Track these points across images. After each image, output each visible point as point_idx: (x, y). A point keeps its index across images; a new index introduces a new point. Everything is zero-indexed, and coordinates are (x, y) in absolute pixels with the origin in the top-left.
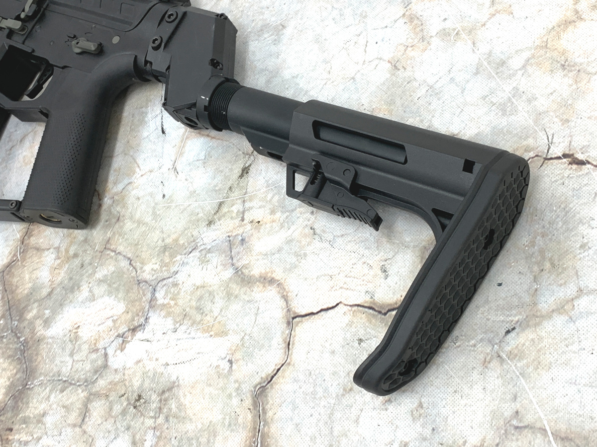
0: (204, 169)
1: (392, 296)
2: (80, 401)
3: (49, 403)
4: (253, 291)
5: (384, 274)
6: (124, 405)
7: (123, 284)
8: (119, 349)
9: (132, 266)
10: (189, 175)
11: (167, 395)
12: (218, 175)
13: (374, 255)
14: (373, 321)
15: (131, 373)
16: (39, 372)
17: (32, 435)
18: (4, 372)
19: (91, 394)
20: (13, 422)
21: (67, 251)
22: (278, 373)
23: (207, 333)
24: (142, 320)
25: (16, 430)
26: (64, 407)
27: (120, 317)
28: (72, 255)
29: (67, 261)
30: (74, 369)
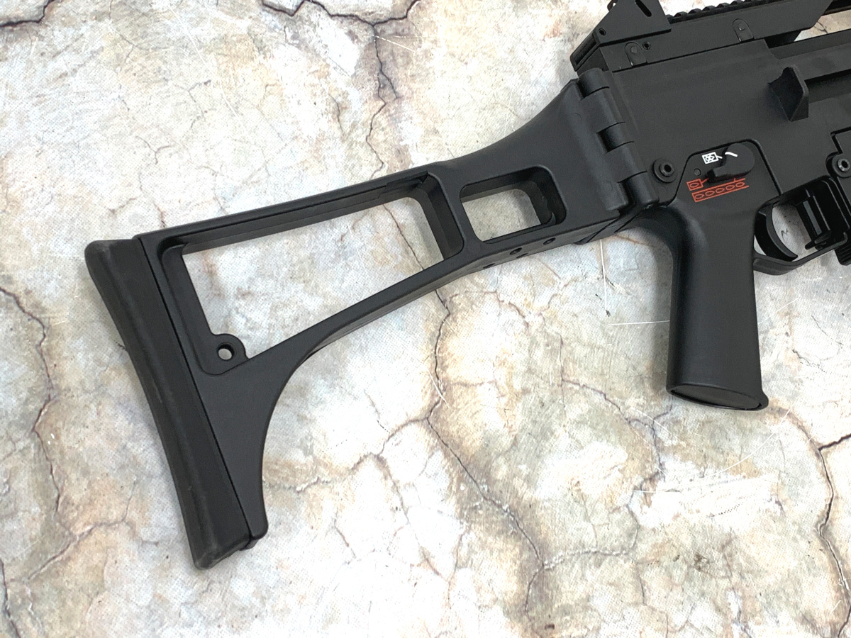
2: (627, 574)
3: (588, 583)
4: (766, 423)
6: (684, 570)
7: (609, 424)
8: (644, 504)
9: (610, 401)
11: (728, 549)
15: (673, 531)
16: (553, 546)
17: (586, 627)
18: (502, 554)
19: (637, 563)
20: (550, 616)
21: (509, 385)
22: (831, 509)
24: (656, 467)
25: (559, 626)
26: (611, 584)
27: (627, 466)
28: (521, 391)
29: (517, 400)
30: (600, 536)
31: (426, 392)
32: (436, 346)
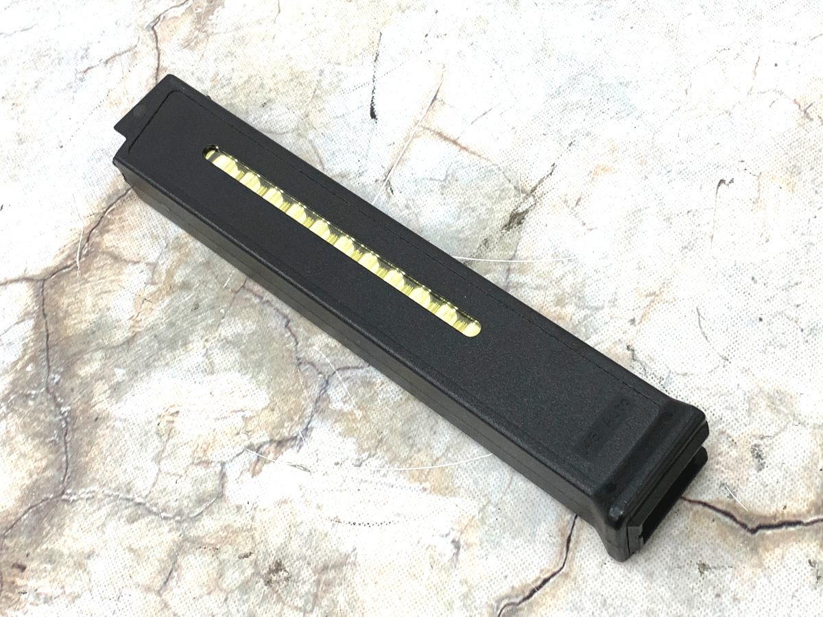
0: (442, 197)
1: (769, 503)
2: (163, 547)
3: (104, 537)
5: (757, 460)
6: (246, 575)
7: (268, 357)
8: (249, 470)
9: (290, 331)
10: (413, 200)
11: (331, 574)
12: (466, 215)
13: (741, 423)
14: (730, 538)
15: (266, 518)
16: (90, 476)
17: (63, 587)
18: (22, 460)
19: (186, 539)
20: (28, 555)
21: (170, 274)
22: (544, 587)
23: (418, 484)
24: (298, 430)
25: (32, 571)
26: (131, 550)
27: (258, 415)
28: (179, 285)
29: (167, 292)
30: (159, 487)
31: (63, 252)
32: (111, 205)
